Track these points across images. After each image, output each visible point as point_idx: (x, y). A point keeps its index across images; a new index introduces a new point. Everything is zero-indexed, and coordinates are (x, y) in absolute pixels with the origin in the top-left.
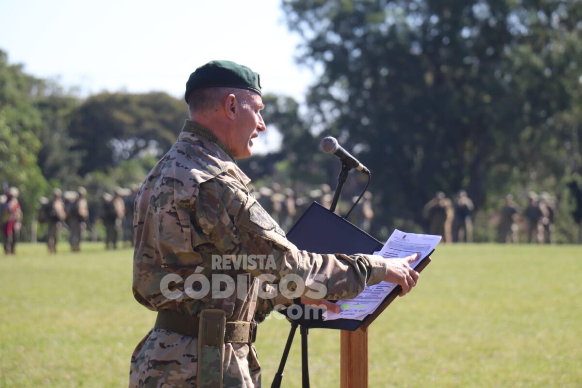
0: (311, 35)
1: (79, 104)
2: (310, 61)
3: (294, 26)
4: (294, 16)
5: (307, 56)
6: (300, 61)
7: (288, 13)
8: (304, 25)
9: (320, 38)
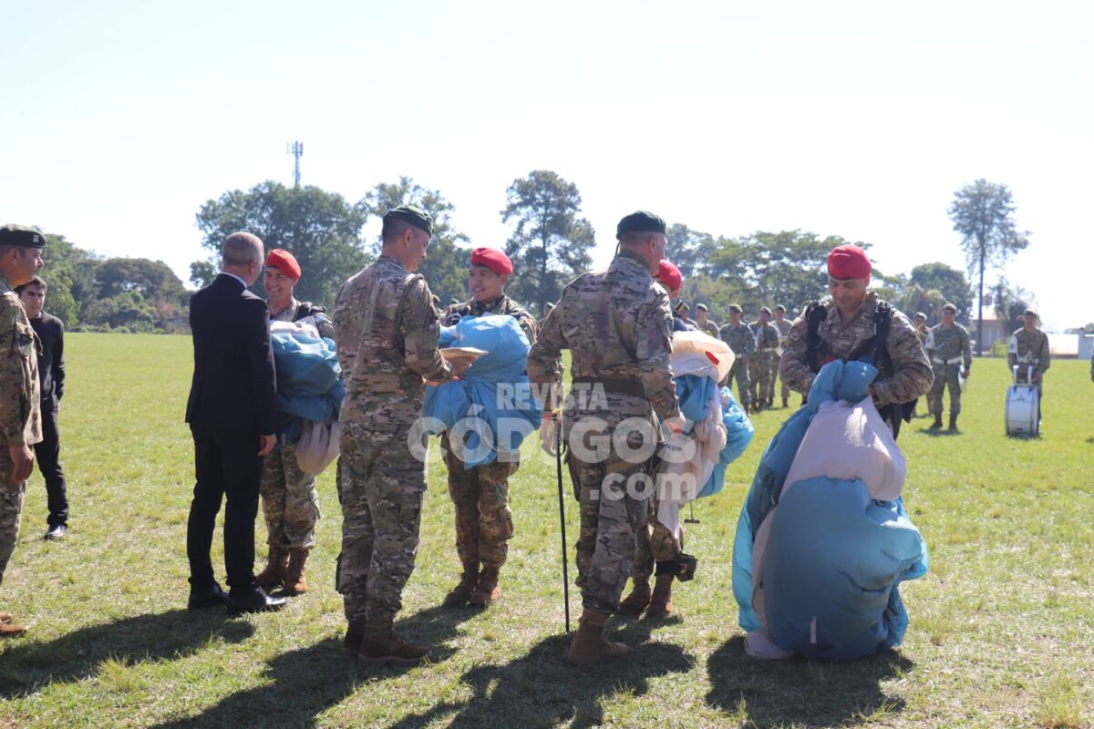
0: (210, 232)
1: (102, 264)
2: (210, 245)
3: (202, 228)
4: (202, 222)
5: (208, 242)
6: (205, 245)
7: (199, 221)
8: (207, 227)
9: (215, 234)
